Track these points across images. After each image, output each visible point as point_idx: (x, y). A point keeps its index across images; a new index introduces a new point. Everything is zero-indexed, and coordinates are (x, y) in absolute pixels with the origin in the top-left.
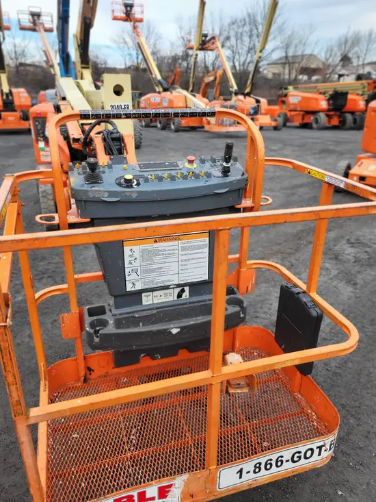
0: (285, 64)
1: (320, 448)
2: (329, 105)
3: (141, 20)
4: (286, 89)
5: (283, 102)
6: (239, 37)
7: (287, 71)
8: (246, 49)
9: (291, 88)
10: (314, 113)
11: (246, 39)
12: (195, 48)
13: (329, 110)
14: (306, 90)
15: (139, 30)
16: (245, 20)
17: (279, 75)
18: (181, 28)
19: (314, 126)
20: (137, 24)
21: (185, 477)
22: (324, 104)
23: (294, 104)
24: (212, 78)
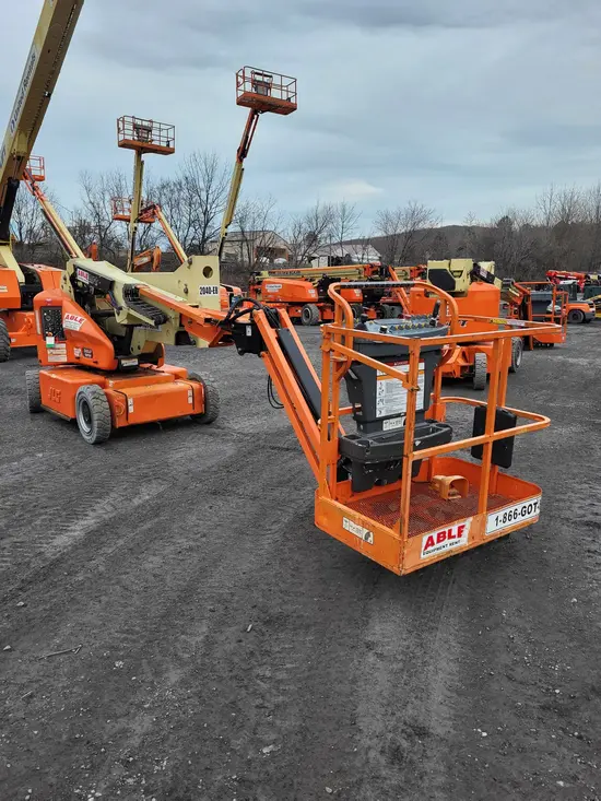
0: (242, 241)
1: (535, 504)
2: (319, 293)
3: (41, 179)
4: (259, 274)
5: (257, 292)
6: (174, 205)
7: (245, 252)
8: (185, 220)
9: (265, 273)
10: (302, 304)
11: (184, 208)
12: (132, 220)
13: (320, 301)
14: (286, 276)
15: (41, 191)
16: (180, 184)
17: (235, 256)
18: (88, 190)
19: (304, 320)
20: (37, 183)
21: (471, 519)
22: (313, 294)
23: (272, 294)
24: (146, 260)
